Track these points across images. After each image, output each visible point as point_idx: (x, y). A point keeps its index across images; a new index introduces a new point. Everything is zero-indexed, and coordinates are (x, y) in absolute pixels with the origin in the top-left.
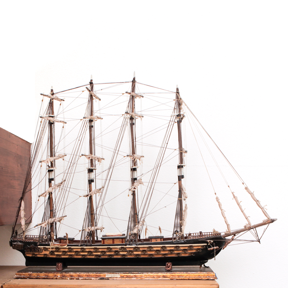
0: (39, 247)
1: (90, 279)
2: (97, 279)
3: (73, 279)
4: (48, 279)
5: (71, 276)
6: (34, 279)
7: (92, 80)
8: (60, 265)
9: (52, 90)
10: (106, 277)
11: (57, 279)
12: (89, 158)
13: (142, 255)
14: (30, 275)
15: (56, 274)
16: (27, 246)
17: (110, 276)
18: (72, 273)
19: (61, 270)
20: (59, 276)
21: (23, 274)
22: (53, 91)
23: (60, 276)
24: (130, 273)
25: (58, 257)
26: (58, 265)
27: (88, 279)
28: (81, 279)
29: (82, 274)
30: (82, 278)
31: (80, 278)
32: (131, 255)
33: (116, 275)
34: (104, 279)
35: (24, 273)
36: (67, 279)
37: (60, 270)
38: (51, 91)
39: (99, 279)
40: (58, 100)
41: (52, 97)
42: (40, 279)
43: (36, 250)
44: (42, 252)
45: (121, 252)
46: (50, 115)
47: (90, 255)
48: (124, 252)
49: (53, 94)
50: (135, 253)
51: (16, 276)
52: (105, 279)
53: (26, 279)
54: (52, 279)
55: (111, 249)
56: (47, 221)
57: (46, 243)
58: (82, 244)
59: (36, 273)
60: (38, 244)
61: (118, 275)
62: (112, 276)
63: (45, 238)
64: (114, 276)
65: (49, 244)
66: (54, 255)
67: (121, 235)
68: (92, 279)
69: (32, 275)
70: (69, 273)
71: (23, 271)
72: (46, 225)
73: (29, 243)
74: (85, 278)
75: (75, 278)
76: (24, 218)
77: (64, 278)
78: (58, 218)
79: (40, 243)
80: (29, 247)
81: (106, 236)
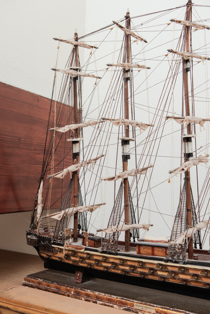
0: (53, 246)
1: (112, 307)
2: (121, 308)
3: (89, 301)
4: (59, 294)
5: (88, 295)
6: (43, 290)
7: (128, 13)
8: (79, 275)
9: (76, 34)
10: (135, 307)
11: (69, 296)
12: (119, 123)
13: (192, 281)
14: (40, 283)
15: (69, 288)
16: (42, 243)
17: (140, 308)
18: (90, 291)
19: (80, 283)
20: (72, 293)
21: (32, 281)
22: (78, 35)
23: (74, 292)
24: (172, 310)
25: (75, 264)
26: (77, 274)
27: (109, 306)
28: (100, 304)
29: (101, 295)
30: (101, 303)
31: (98, 302)
32: (173, 278)
33: (149, 308)
34: (131, 310)
35: (33, 280)
36: (82, 300)
37: (79, 282)
38: (74, 35)
39: (123, 309)
40: (84, 47)
41: (75, 43)
42: (49, 291)
43: (50, 249)
44: (57, 253)
45: (159, 270)
46: (71, 67)
47: (114, 269)
48: (163, 271)
49: (77, 39)
50: (182, 276)
51: (24, 281)
52: (133, 311)
53: (34, 288)
54: (64, 295)
55: (145, 263)
56: (63, 212)
57: (61, 242)
58: (105, 250)
59: (46, 282)
60: (52, 242)
61: (152, 309)
62: (144, 308)
63: (61, 235)
64: (146, 308)
65: (64, 244)
66: (70, 260)
67: (167, 241)
68: (114, 307)
69: (42, 284)
70: (85, 291)
71: (33, 277)
72: (60, 217)
73: (44, 239)
74: (104, 303)
75: (91, 300)
76: (41, 204)
77: (78, 297)
78: (87, 207)
79: (55, 240)
80: (43, 244)
81: (143, 241)
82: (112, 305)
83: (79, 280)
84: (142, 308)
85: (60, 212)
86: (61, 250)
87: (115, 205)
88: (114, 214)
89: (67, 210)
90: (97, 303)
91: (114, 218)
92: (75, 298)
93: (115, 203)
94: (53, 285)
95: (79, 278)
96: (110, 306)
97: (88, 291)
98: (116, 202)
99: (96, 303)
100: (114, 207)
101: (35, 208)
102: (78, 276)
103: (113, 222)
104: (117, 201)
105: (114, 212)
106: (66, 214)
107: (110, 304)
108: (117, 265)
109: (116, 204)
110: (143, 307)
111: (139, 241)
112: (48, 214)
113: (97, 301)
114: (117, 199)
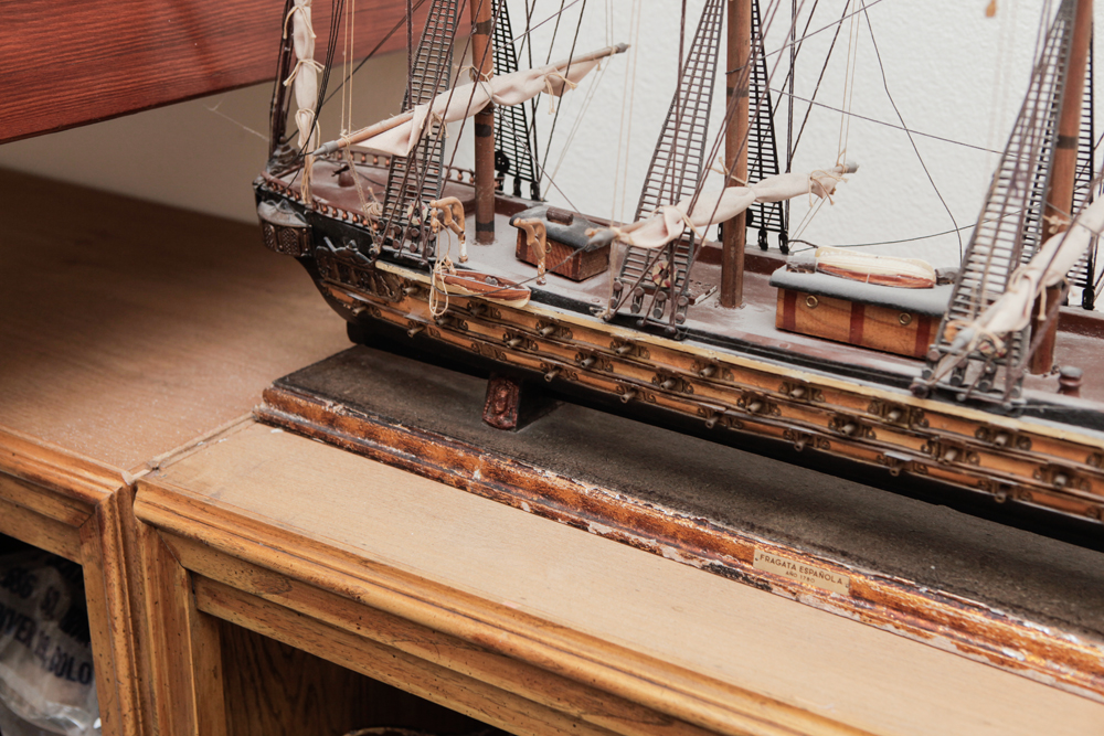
0: (381, 265)
1: (652, 551)
2: (695, 562)
3: (554, 517)
4: (419, 473)
5: (548, 493)
6: (349, 450)
8: (503, 394)
10: (758, 565)
11: (461, 486)
13: (1037, 489)
14: (332, 421)
15: (461, 454)
16: (327, 246)
17: (781, 571)
18: (555, 474)
19: (509, 429)
20: (477, 475)
21: (299, 406)
23: (482, 472)
24: (926, 595)
25: (485, 352)
26: (495, 392)
27: (639, 546)
28: (599, 534)
29: (605, 499)
30: (605, 529)
31: (592, 525)
33: (821, 575)
34: (737, 574)
35: (302, 402)
36: (519, 508)
37: (506, 423)
39: (704, 568)
42: (374, 458)
43: (369, 279)
44: (401, 300)
45: (884, 427)
47: (667, 395)
48: (903, 432)
51: (263, 406)
52: (747, 580)
53: (309, 437)
54: (440, 480)
55: (815, 389)
56: (420, 112)
57: (417, 251)
58: (625, 310)
59: (361, 416)
60: (376, 248)
61: (836, 579)
62: (797, 571)
63: (415, 220)
64: (807, 575)
65: (432, 263)
66: (464, 332)
67: (928, 281)
68: (661, 555)
69: (341, 426)
70: (535, 473)
71: (302, 388)
72: (408, 138)
73: (338, 231)
74: (620, 532)
75: (561, 516)
76: (312, 62)
77: (505, 495)
78: (536, 77)
79: (389, 242)
80: (334, 249)
81: (812, 269)
82: (653, 543)
83: (508, 417)
84: (789, 570)
85: (406, 114)
86: (421, 290)
87: (684, 87)
88: (677, 130)
89: (440, 101)
90: (587, 530)
91: (673, 152)
92: (491, 498)
93: (681, 74)
94: (392, 432)
95: (506, 406)
96: (644, 546)
97: (548, 473)
98: (689, 72)
99: (583, 527)
100: (677, 97)
101: (286, 83)
102: (500, 400)
103: (670, 172)
104: (691, 64)
105: (678, 122)
106: (436, 119)
107: (643, 540)
108: (684, 382)
109: (686, 80)
110: (794, 567)
111: (793, 271)
112: (346, 127)
113: (586, 521)
114: (694, 57)
